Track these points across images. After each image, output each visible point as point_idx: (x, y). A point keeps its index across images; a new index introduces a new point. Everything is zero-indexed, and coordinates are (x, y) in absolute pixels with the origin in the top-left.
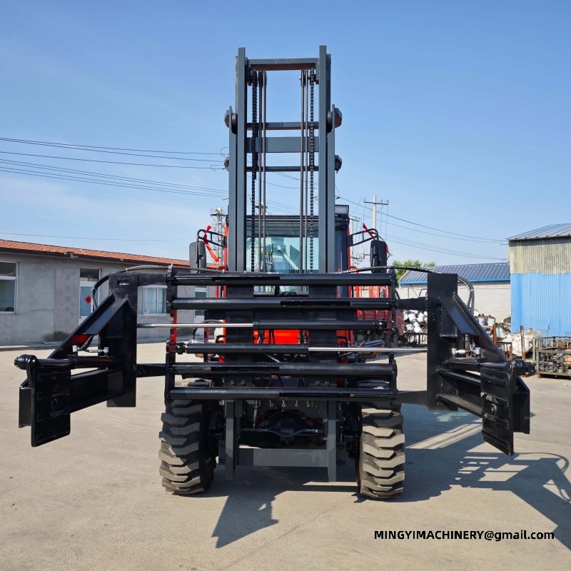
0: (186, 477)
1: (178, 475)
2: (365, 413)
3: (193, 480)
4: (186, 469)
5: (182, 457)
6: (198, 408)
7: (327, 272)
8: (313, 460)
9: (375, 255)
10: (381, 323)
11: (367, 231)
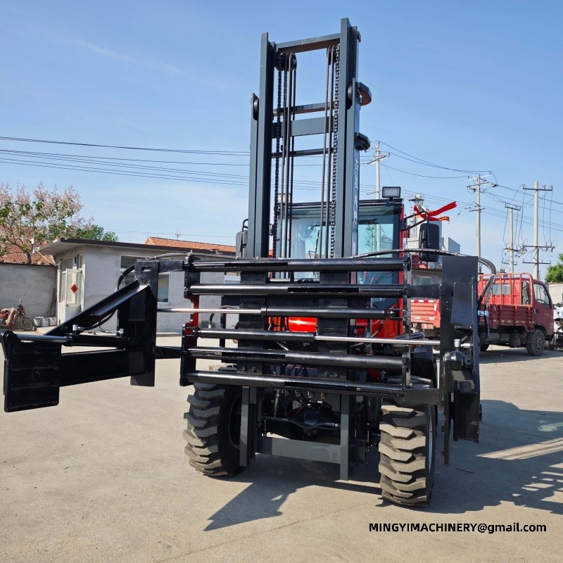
0: (207, 459)
1: (201, 456)
2: (385, 411)
3: (215, 462)
4: (207, 451)
5: (202, 439)
6: (221, 392)
7: (343, 256)
8: (331, 456)
9: (424, 240)
10: (392, 312)
11: (419, 213)
